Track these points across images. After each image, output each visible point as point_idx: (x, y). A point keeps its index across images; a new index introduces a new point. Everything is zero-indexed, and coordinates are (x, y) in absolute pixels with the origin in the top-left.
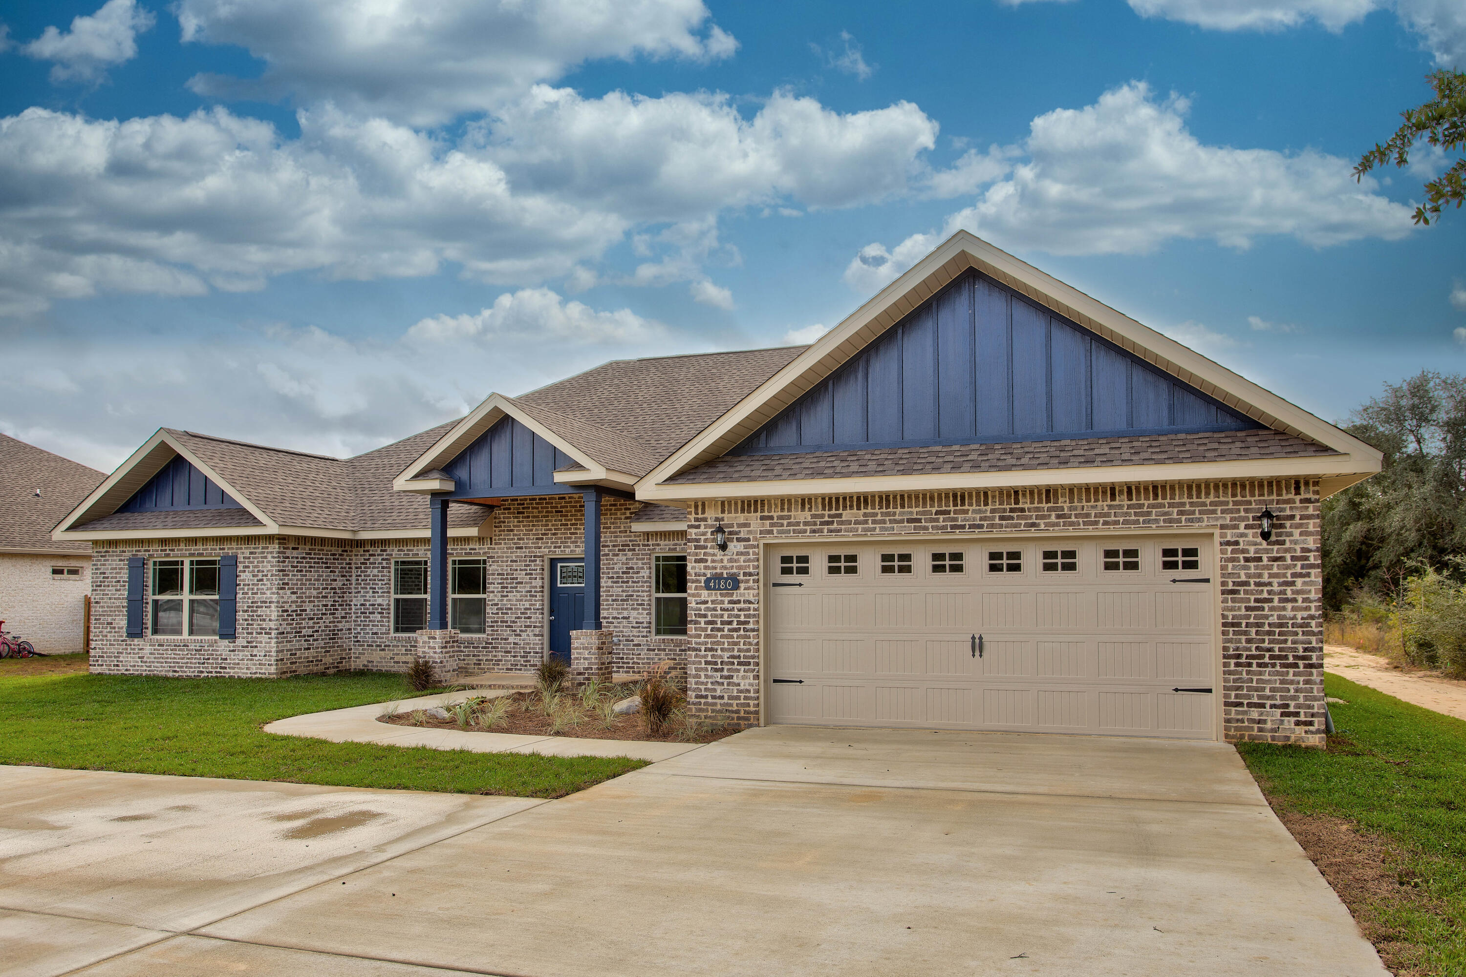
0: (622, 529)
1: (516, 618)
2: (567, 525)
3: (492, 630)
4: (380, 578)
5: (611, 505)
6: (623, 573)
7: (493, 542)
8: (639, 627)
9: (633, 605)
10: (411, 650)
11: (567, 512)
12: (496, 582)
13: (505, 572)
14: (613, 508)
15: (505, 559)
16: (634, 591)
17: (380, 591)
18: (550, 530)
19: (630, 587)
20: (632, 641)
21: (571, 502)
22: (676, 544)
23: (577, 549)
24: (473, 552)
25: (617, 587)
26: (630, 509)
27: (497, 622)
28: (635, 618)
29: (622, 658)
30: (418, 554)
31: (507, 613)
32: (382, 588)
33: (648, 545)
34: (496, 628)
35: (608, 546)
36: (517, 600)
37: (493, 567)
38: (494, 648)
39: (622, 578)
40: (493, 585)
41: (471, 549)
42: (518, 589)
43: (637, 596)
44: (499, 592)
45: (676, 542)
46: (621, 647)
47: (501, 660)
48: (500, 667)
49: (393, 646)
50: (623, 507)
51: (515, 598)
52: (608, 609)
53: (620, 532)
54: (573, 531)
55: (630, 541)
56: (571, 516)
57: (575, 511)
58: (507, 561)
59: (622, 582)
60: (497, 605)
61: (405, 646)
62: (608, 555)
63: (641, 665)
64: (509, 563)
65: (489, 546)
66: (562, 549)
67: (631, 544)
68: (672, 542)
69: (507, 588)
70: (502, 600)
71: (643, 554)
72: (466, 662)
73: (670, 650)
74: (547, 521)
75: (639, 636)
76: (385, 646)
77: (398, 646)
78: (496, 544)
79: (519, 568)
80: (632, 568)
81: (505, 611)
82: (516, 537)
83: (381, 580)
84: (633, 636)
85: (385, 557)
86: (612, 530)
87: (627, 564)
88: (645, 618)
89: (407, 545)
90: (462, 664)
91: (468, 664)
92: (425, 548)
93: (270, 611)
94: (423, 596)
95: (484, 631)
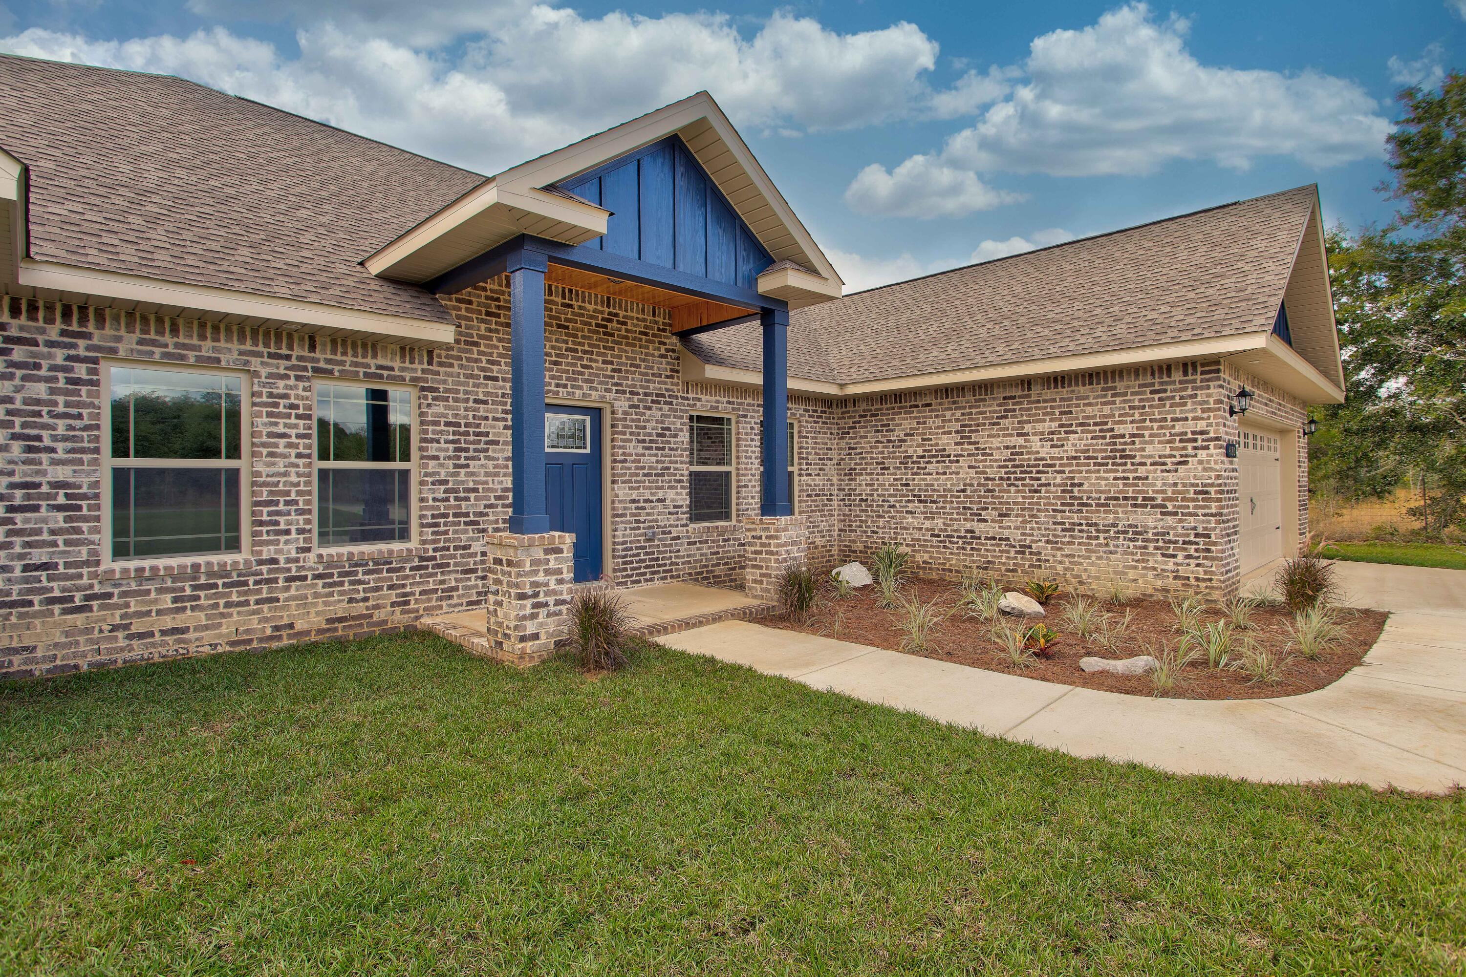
0: (656, 371)
1: (486, 506)
2: (576, 351)
3: (433, 533)
5: (641, 333)
6: (658, 435)
7: (435, 360)
8: (677, 513)
9: (670, 481)
10: (197, 598)
11: (577, 329)
12: (443, 438)
13: (463, 422)
14: (644, 337)
15: (461, 396)
16: (671, 462)
17: (60, 446)
18: (549, 354)
19: (666, 456)
20: (670, 532)
21: (582, 315)
22: (717, 402)
23: (593, 393)
24: (385, 373)
25: (650, 455)
26: (664, 344)
27: (445, 516)
28: (673, 500)
29: (657, 559)
30: (218, 361)
31: (467, 499)
32: (65, 439)
33: (687, 399)
34: (442, 528)
35: (638, 394)
36: (488, 474)
37: (434, 409)
38: (439, 566)
39: (656, 442)
40: (435, 445)
42: (490, 453)
43: (675, 469)
44: (450, 458)
45: (718, 398)
46: (656, 543)
47: (456, 589)
48: (455, 601)
49: (124, 594)
50: (656, 340)
51: (482, 471)
52: (638, 488)
53: (653, 375)
54: (585, 362)
55: (667, 390)
56: (583, 337)
57: (589, 331)
59: (657, 449)
60: (446, 482)
61: (174, 590)
62: (637, 407)
63: (680, 566)
64: (471, 404)
65: (425, 366)
66: (569, 389)
67: (667, 394)
68: (714, 398)
69: (466, 450)
70: (457, 474)
71: (681, 411)
72: (370, 603)
73: (713, 541)
75: (677, 526)
77: (148, 592)
78: (441, 364)
79: (490, 416)
80: (669, 429)
81: (462, 495)
82: (484, 359)
84: (671, 526)
85: (82, 352)
86: (642, 370)
87: (662, 422)
88: (684, 499)
89: (175, 331)
90: (360, 608)
91: (377, 607)
92: (243, 347)
94: (223, 463)
95: (404, 536)
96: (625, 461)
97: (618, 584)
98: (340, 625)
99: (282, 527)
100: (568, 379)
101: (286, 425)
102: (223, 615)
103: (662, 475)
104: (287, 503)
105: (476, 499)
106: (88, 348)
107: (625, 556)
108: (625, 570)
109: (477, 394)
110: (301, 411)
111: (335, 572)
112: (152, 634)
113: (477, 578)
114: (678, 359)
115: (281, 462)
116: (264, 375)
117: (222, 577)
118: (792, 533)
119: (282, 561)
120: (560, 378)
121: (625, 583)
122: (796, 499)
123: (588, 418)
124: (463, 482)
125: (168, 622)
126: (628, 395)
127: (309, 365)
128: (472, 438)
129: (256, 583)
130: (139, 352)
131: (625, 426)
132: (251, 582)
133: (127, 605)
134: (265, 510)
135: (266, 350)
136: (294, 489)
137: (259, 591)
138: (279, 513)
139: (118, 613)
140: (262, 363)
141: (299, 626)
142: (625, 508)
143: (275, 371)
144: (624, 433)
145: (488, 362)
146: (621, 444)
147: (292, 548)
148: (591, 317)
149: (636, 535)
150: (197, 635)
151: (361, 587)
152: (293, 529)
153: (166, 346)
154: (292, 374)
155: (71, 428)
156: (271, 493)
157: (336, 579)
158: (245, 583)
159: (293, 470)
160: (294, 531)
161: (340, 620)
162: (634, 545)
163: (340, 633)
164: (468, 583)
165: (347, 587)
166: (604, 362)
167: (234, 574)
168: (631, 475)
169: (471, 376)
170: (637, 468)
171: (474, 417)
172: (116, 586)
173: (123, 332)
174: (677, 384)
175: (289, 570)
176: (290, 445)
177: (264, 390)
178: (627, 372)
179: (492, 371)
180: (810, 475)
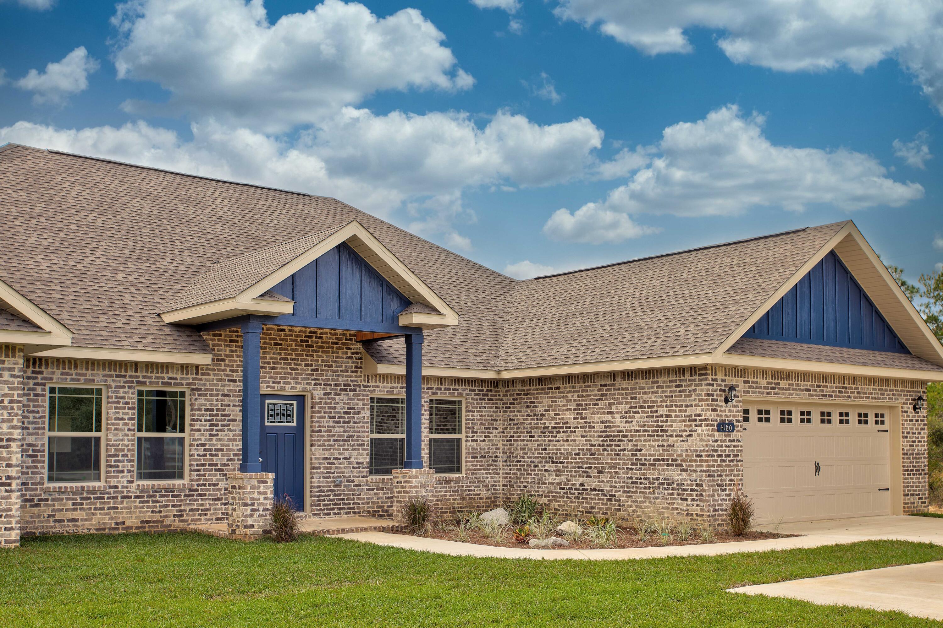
0: (344, 368)
1: (228, 460)
2: (287, 359)
3: (197, 475)
4: (31, 409)
5: (333, 343)
6: (345, 413)
7: (200, 372)
8: (359, 468)
9: (354, 445)
10: (82, 504)
11: (287, 345)
12: (203, 418)
13: (215, 408)
14: (335, 346)
15: (214, 392)
16: (354, 432)
17: (31, 426)
18: (268, 363)
19: (350, 428)
20: (353, 481)
21: (291, 335)
22: (393, 387)
23: (298, 386)
24: (173, 381)
25: (339, 427)
26: (351, 349)
27: (204, 465)
28: (355, 458)
29: (343, 499)
30: (93, 380)
31: (216, 455)
32: (33, 423)
33: (368, 386)
34: (202, 473)
35: (330, 385)
36: (229, 440)
37: (199, 401)
38: (200, 495)
39: (344, 418)
40: (199, 423)
41: (170, 378)
42: (231, 427)
43: (358, 436)
44: (207, 430)
45: (393, 385)
46: (342, 488)
47: (209, 510)
48: (208, 517)
49: (53, 500)
50: (344, 347)
51: (226, 438)
52: (330, 450)
53: (342, 371)
54: (293, 366)
55: (352, 381)
56: (292, 350)
57: (296, 345)
58: (218, 395)
59: (344, 422)
60: (204, 445)
61: (73, 499)
62: (330, 394)
63: (361, 506)
64: (220, 397)
65: (194, 376)
66: (282, 385)
67: (352, 384)
68: (389, 385)
69: (217, 425)
70: (211, 440)
71: (363, 395)
72: (163, 514)
74: (264, 353)
75: (359, 477)
76: (40, 500)
77: (62, 499)
78: (203, 374)
79: (231, 404)
80: (353, 408)
81: (214, 452)
82: (228, 369)
83: (33, 412)
84: (353, 476)
85: (40, 381)
86: (334, 368)
87: (348, 404)
88: (365, 457)
90: (157, 517)
91: (166, 517)
92: (105, 373)
93: (9, 453)
94: (93, 434)
95: (181, 476)
96: (320, 431)
97: (314, 515)
98: (147, 525)
99: (120, 469)
100: (281, 378)
101: (123, 413)
102: (93, 514)
103: (348, 441)
104: (123, 456)
105: (222, 455)
106: (42, 379)
107: (319, 496)
108: (319, 505)
109: (223, 391)
110: (130, 406)
111: (145, 495)
112: (63, 521)
113: (222, 504)
114: (361, 358)
115: (121, 433)
116: (113, 387)
117: (93, 494)
118: (422, 480)
119: (120, 487)
120: (276, 378)
121: (319, 514)
122: (463, 460)
123: (295, 402)
124: (214, 445)
125: (70, 515)
126: (323, 386)
127: (135, 380)
128: (220, 418)
129: (108, 498)
130: (62, 379)
131: (320, 408)
132: (106, 498)
133: (54, 505)
134: (113, 459)
135: (114, 373)
136: (126, 448)
137: (109, 503)
138: (119, 461)
139: (51, 508)
140: (113, 380)
141: (128, 523)
142: (320, 463)
143: (118, 384)
144: (320, 412)
145: (231, 371)
146: (317, 420)
147: (125, 480)
148: (298, 336)
149: (327, 482)
150: (82, 523)
151: (158, 505)
152: (125, 470)
153: (72, 375)
154: (126, 385)
155: (35, 418)
156: (116, 450)
157: (145, 499)
158: (103, 498)
159: (126, 438)
160: (126, 471)
161: (147, 522)
162: (326, 489)
163: (147, 530)
164: (217, 507)
165: (151, 504)
166: (306, 365)
167: (98, 493)
168: (324, 441)
169: (221, 380)
170: (329, 436)
171: (222, 405)
172: (50, 495)
173: (55, 370)
174: (360, 377)
175: (123, 492)
176: (125, 424)
177: (114, 395)
178: (322, 370)
179: (233, 376)
180: (476, 441)
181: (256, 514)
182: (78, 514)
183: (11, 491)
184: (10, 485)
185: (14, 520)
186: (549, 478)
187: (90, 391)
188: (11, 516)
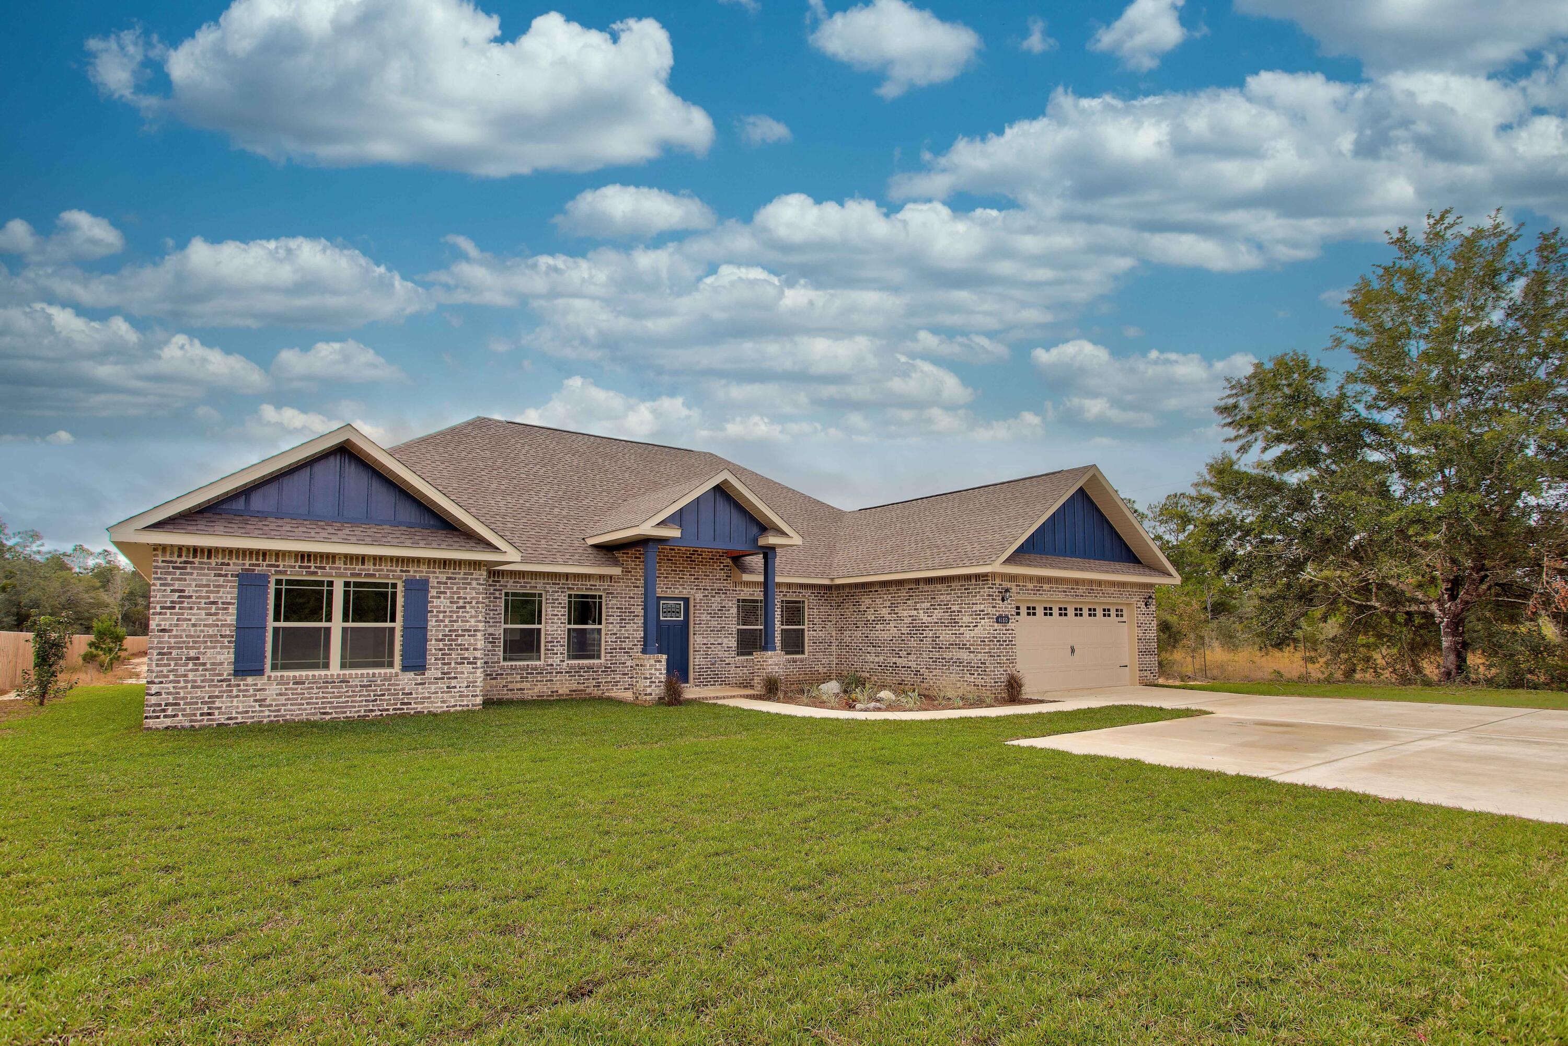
0: (718, 577)
1: (633, 645)
2: (676, 571)
3: (611, 656)
4: (492, 608)
5: (710, 559)
6: (719, 610)
7: (613, 580)
8: (729, 651)
9: (726, 634)
10: (528, 677)
11: (677, 561)
12: (615, 614)
13: (624, 607)
14: (711, 561)
15: (624, 595)
16: (726, 624)
17: (491, 621)
18: (663, 574)
19: (723, 621)
20: (725, 661)
22: (754, 591)
23: (684, 591)
24: (593, 587)
25: (714, 621)
26: (723, 563)
27: (615, 649)
28: (727, 644)
29: (718, 674)
30: (536, 587)
31: (625, 641)
32: (493, 618)
33: (736, 591)
34: (614, 654)
35: (708, 590)
36: (634, 630)
37: (612, 602)
38: (613, 671)
39: (718, 614)
40: (612, 618)
41: (591, 585)
42: (635, 621)
43: (729, 628)
44: (618, 623)
45: (754, 589)
46: (717, 665)
47: (619, 682)
48: (619, 687)
49: (507, 674)
50: (719, 561)
51: (632, 629)
52: (708, 637)
53: (716, 579)
54: (680, 576)
55: (724, 587)
56: (680, 564)
57: (683, 561)
58: (626, 597)
59: (719, 617)
60: (616, 634)
61: (521, 674)
62: (708, 596)
63: (731, 679)
64: (627, 599)
65: (609, 583)
66: (672, 590)
67: (724, 589)
68: (752, 589)
69: (625, 619)
70: (621, 630)
71: (732, 597)
72: (585, 685)
73: (750, 666)
74: (660, 566)
75: (729, 657)
76: (497, 674)
77: (513, 674)
78: (615, 582)
79: (636, 604)
80: (725, 607)
81: (623, 639)
82: (633, 578)
83: (493, 610)
84: (725, 657)
85: (498, 587)
86: (711, 577)
87: (721, 603)
88: (734, 644)
89: (524, 578)
90: (581, 687)
91: (588, 687)
92: (544, 581)
93: (475, 640)
94: (536, 626)
95: (599, 657)
96: (700, 624)
97: (696, 685)
98: (574, 693)
99: (555, 651)
100: (672, 585)
101: (557, 611)
102: (535, 685)
103: (721, 631)
104: (557, 642)
105: (629, 641)
106: (500, 586)
107: (700, 672)
108: (700, 678)
109: (630, 594)
110: (563, 605)
111: (573, 670)
112: (514, 690)
113: (628, 677)
114: (731, 570)
115: (555, 625)
116: (550, 592)
117: (535, 670)
118: (776, 659)
119: (555, 665)
120: (668, 584)
121: (700, 685)
122: (806, 645)
123: (682, 603)
124: (623, 634)
125: (519, 686)
126: (703, 591)
127: (566, 586)
128: (628, 614)
129: (546, 673)
130: (514, 586)
131: (700, 606)
133: (507, 678)
134: (550, 644)
135: (551, 582)
136: (560, 636)
137: (547, 676)
138: (554, 646)
139: (505, 681)
140: (550, 587)
141: (560, 692)
142: (700, 647)
143: (554, 589)
144: (700, 610)
145: (635, 579)
146: (699, 615)
147: (558, 660)
148: (684, 553)
149: (706, 661)
150: (527, 691)
151: (582, 678)
153: (521, 583)
154: (560, 590)
155: (494, 614)
156: (552, 638)
157: (573, 673)
158: (543, 673)
159: (559, 629)
160: (559, 653)
161: (574, 691)
162: (705, 667)
163: (574, 696)
164: (625, 679)
165: (577, 677)
166: (690, 575)
167: (539, 669)
168: (704, 631)
169: (628, 586)
170: (706, 627)
171: (629, 605)
172: (505, 671)
173: (509, 579)
174: (730, 583)
175: (557, 669)
176: (559, 619)
177: (551, 597)
178: (702, 579)
179: (637, 583)
180: (816, 631)
181: (654, 685)
182: (525, 685)
183: (477, 668)
184: (475, 663)
185: (478, 689)
186: (870, 658)
187: (534, 595)
188: (477, 687)
